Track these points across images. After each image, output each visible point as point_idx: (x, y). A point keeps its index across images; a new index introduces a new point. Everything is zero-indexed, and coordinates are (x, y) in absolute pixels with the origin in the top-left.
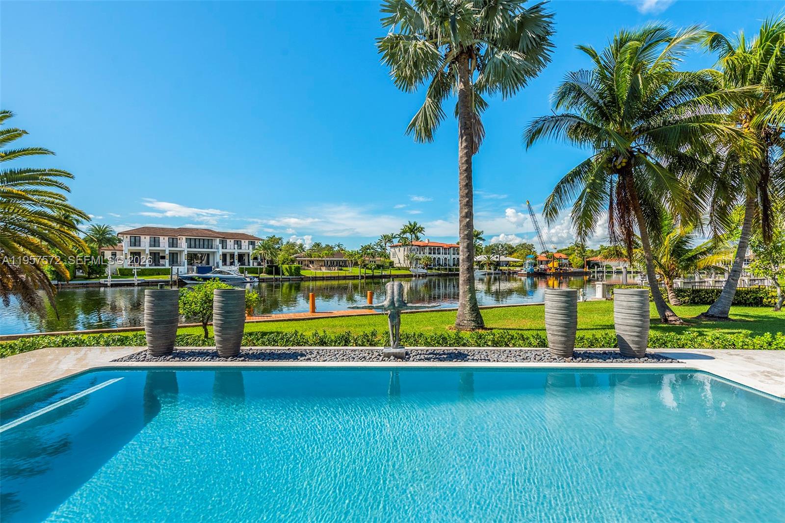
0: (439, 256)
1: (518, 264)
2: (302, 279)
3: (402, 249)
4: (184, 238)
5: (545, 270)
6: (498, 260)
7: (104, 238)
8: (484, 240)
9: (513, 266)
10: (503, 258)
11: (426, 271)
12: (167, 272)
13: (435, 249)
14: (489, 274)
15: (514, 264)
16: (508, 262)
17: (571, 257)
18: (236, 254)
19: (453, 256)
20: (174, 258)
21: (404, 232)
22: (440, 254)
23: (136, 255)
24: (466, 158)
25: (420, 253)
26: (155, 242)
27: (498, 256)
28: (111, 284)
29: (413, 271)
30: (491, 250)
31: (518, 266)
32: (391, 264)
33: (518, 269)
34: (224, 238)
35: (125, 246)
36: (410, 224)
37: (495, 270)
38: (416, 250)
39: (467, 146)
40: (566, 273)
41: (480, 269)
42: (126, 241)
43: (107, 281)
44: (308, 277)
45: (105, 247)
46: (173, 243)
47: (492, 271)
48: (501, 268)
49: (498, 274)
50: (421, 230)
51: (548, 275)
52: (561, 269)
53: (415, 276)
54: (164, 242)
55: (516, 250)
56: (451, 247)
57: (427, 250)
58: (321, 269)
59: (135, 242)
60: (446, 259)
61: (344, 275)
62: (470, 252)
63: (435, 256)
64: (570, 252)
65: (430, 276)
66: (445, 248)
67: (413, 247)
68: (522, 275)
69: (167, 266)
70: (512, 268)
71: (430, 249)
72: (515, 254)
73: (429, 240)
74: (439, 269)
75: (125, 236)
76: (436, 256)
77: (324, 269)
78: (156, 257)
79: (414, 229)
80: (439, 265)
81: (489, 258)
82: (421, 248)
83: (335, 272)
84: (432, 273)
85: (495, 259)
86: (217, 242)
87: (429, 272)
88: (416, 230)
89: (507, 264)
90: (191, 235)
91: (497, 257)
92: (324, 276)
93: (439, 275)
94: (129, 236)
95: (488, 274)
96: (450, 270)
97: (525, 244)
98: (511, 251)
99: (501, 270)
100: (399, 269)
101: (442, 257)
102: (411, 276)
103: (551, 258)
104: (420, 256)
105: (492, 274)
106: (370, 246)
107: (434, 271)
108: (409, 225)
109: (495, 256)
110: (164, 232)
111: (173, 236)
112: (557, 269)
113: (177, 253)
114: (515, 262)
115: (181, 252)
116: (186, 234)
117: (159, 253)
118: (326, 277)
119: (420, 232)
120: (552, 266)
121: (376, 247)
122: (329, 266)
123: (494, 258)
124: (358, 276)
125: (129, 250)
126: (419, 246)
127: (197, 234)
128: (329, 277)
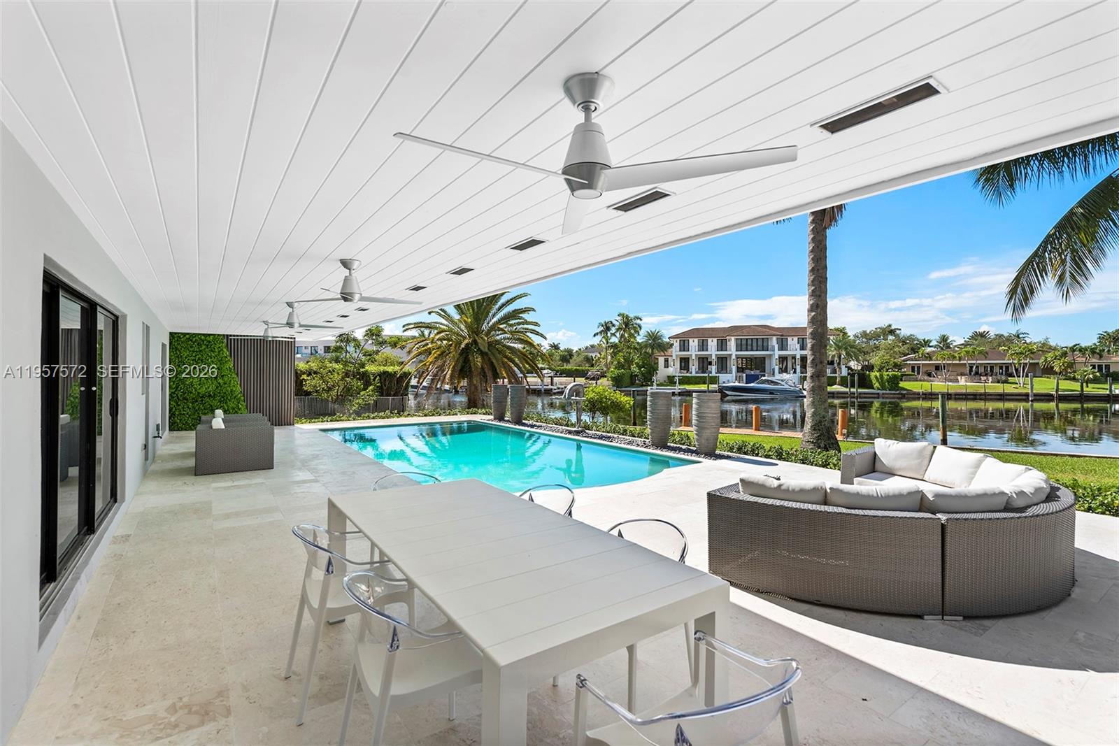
2: (903, 397)
4: (733, 338)
7: (656, 343)
12: (714, 380)
18: (798, 356)
20: (723, 363)
23: (685, 363)
24: (813, 236)
26: (703, 346)
28: (679, 393)
34: (782, 336)
35: (675, 351)
39: (813, 220)
42: (677, 344)
43: (675, 389)
44: (915, 393)
45: (656, 353)
46: (722, 345)
54: (712, 343)
58: (957, 381)
59: (684, 346)
61: (1001, 391)
62: (815, 356)
69: (714, 374)
75: (675, 340)
77: (962, 381)
78: (704, 362)
83: (992, 387)
86: (774, 342)
90: (741, 334)
94: (678, 340)
110: (712, 332)
111: (722, 337)
113: (726, 358)
115: (731, 355)
116: (735, 334)
117: (707, 358)
118: (956, 394)
122: (979, 374)
124: (1027, 395)
125: (716, 355)
127: (748, 333)
128: (962, 394)
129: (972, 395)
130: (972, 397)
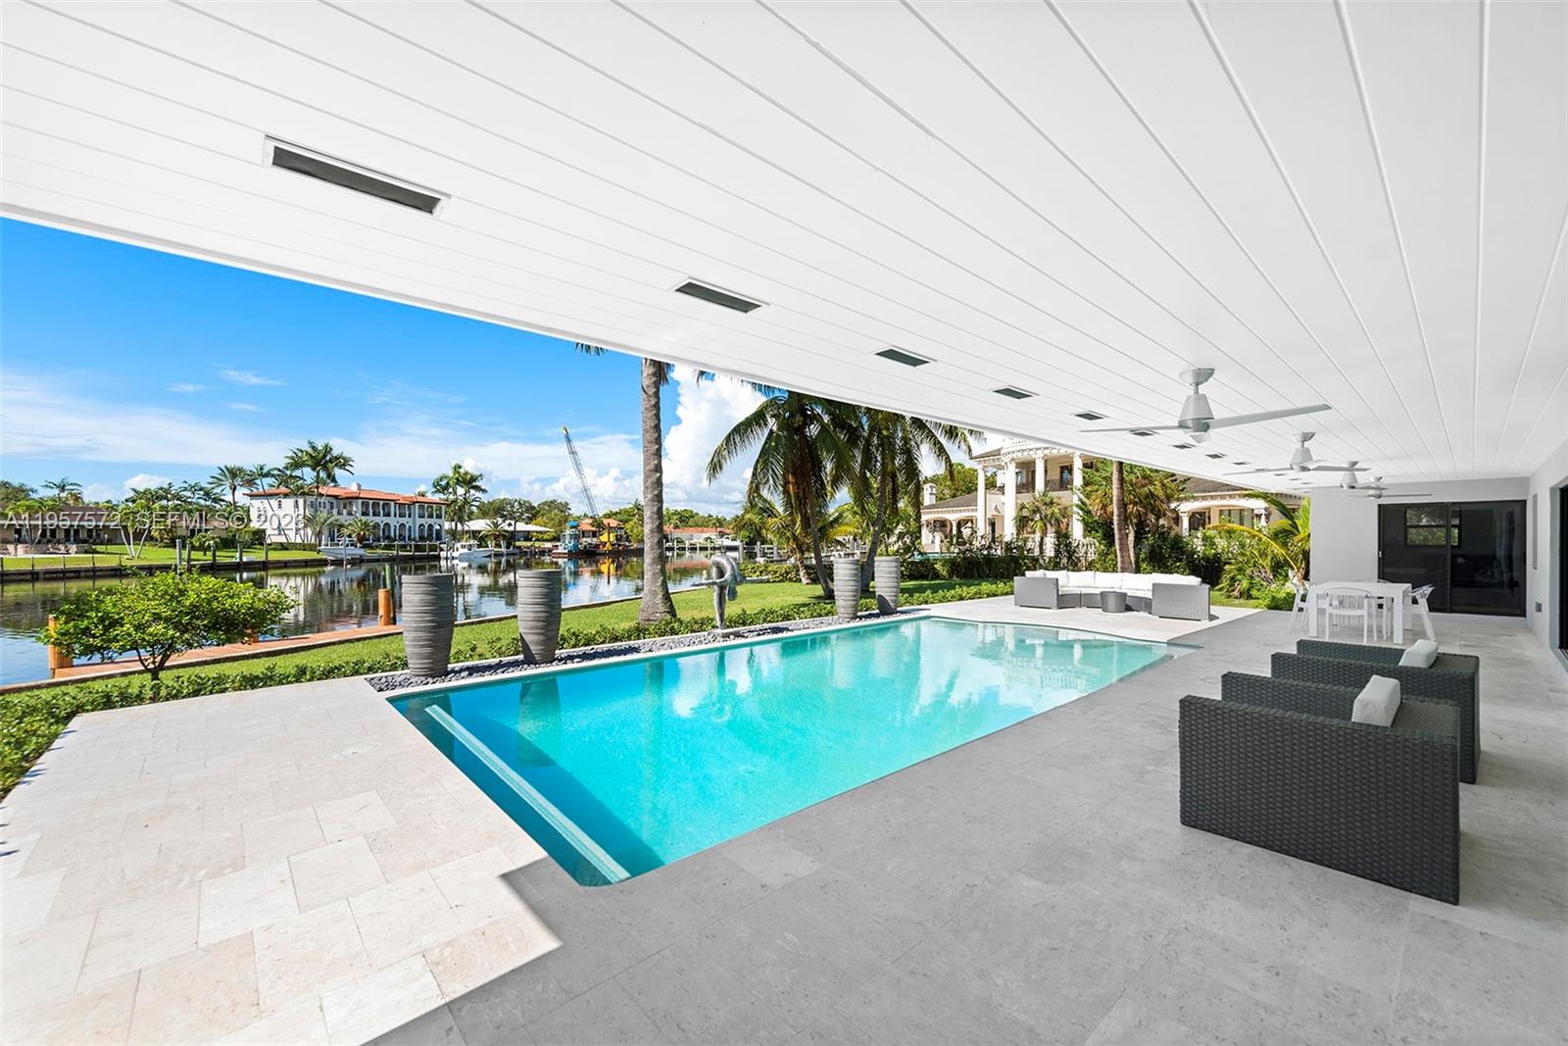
0: (386, 520)
1: (545, 537)
3: (288, 503)
5: (597, 546)
6: (512, 529)
8: (484, 491)
9: (537, 540)
10: (521, 526)
11: (361, 552)
13: (377, 505)
14: (498, 555)
15: (540, 536)
16: (529, 532)
17: (628, 526)
19: (419, 521)
21: (297, 464)
22: (388, 515)
25: (339, 513)
27: (513, 522)
29: (327, 551)
30: (498, 510)
31: (547, 540)
32: (259, 537)
33: (548, 545)
36: (313, 448)
37: (508, 547)
38: (328, 506)
40: (627, 551)
41: (479, 546)
47: (503, 550)
48: (517, 544)
49: (513, 554)
50: (343, 462)
51: (601, 554)
52: (620, 545)
53: (333, 563)
55: (539, 512)
56: (414, 503)
57: (357, 507)
60: (402, 525)
63: (377, 519)
64: (625, 517)
65: (369, 561)
66: (400, 504)
67: (323, 500)
68: (560, 555)
70: (537, 544)
71: (365, 505)
72: (539, 519)
73: (359, 486)
74: (387, 547)
76: (381, 520)
79: (324, 461)
80: (388, 537)
81: (496, 525)
82: (342, 502)
83: (72, 557)
84: (375, 556)
85: (507, 528)
87: (367, 553)
88: (331, 461)
89: (527, 536)
91: (510, 524)
92: (37, 568)
93: (392, 560)
95: (496, 555)
96: (418, 548)
97: (555, 501)
98: (532, 513)
99: (519, 548)
100: (283, 547)
101: (394, 521)
102: (324, 563)
103: (599, 526)
104: (344, 518)
105: (502, 555)
106: (167, 491)
107: (379, 551)
108: (310, 450)
109: (508, 522)
112: (614, 545)
114: (541, 532)
118: (47, 572)
119: (342, 466)
120: (606, 540)
121: (188, 494)
122: (39, 542)
123: (505, 526)
126: (336, 497)
128: (56, 572)
129: (72, 572)
130: (73, 575)
